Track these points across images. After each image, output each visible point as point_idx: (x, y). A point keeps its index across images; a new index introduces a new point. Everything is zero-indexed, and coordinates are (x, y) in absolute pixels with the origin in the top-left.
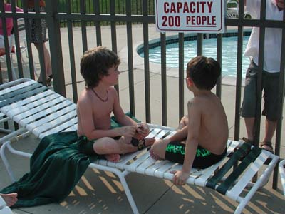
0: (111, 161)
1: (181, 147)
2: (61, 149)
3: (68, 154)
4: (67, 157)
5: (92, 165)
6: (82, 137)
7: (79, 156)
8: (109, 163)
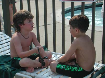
0: (29, 72)
1: (65, 66)
2: (2, 64)
3: (5, 67)
4: (5, 69)
5: (18, 74)
6: (13, 58)
7: (11, 69)
8: (27, 73)
